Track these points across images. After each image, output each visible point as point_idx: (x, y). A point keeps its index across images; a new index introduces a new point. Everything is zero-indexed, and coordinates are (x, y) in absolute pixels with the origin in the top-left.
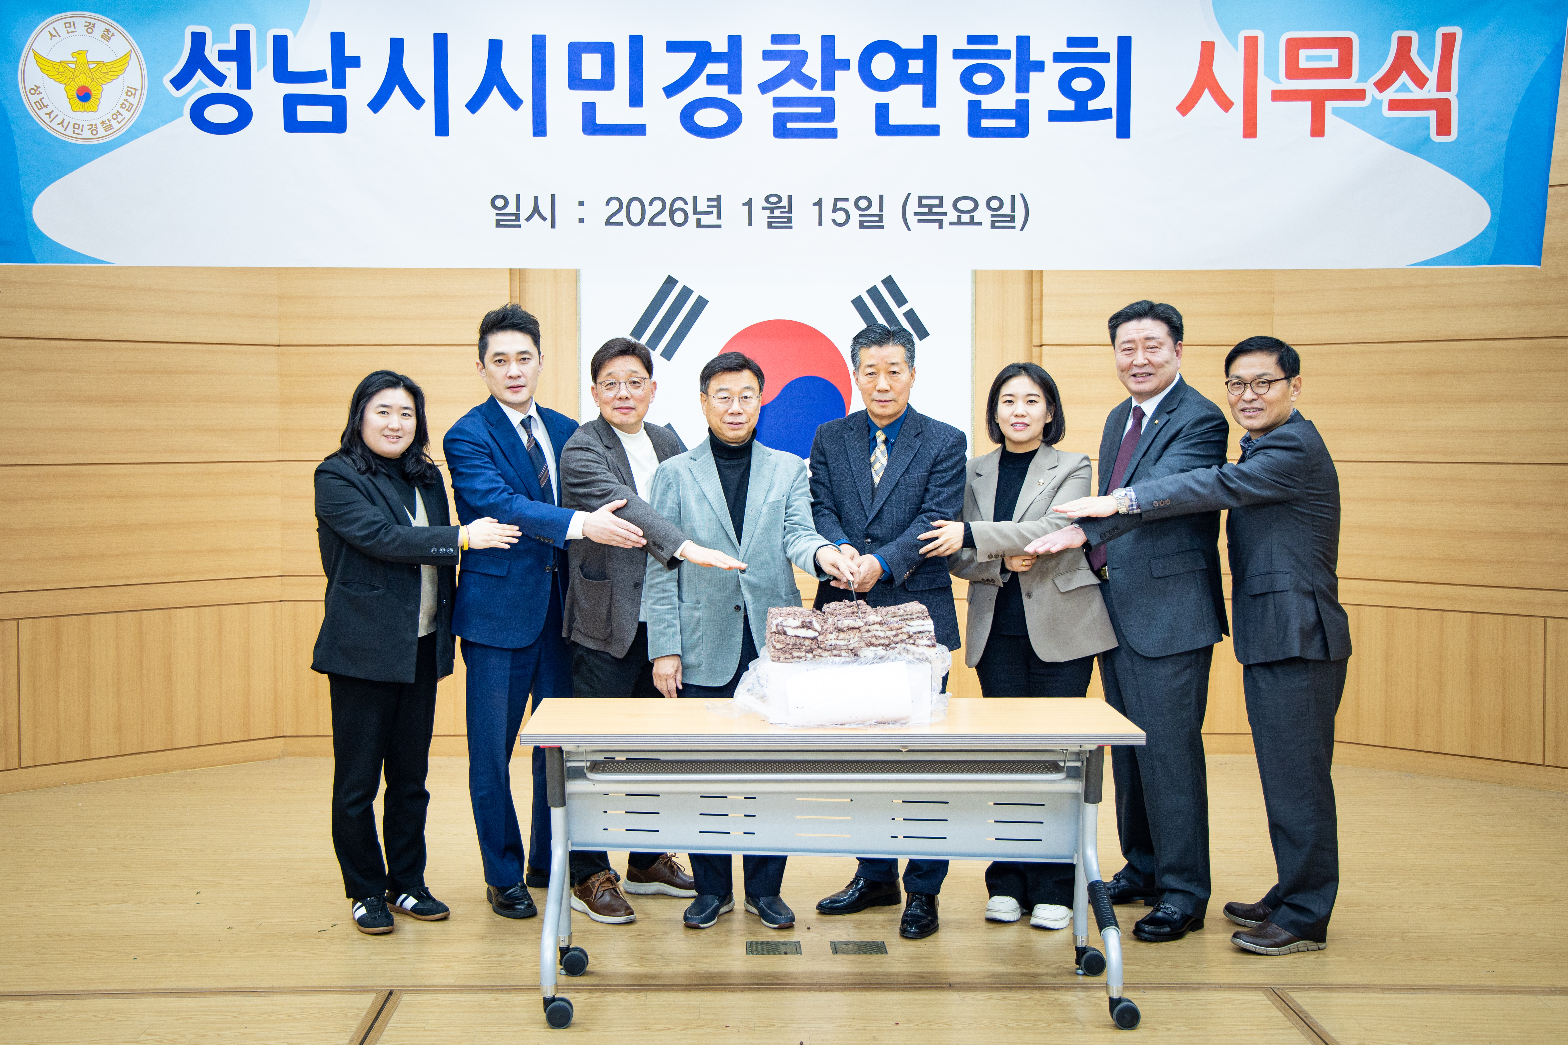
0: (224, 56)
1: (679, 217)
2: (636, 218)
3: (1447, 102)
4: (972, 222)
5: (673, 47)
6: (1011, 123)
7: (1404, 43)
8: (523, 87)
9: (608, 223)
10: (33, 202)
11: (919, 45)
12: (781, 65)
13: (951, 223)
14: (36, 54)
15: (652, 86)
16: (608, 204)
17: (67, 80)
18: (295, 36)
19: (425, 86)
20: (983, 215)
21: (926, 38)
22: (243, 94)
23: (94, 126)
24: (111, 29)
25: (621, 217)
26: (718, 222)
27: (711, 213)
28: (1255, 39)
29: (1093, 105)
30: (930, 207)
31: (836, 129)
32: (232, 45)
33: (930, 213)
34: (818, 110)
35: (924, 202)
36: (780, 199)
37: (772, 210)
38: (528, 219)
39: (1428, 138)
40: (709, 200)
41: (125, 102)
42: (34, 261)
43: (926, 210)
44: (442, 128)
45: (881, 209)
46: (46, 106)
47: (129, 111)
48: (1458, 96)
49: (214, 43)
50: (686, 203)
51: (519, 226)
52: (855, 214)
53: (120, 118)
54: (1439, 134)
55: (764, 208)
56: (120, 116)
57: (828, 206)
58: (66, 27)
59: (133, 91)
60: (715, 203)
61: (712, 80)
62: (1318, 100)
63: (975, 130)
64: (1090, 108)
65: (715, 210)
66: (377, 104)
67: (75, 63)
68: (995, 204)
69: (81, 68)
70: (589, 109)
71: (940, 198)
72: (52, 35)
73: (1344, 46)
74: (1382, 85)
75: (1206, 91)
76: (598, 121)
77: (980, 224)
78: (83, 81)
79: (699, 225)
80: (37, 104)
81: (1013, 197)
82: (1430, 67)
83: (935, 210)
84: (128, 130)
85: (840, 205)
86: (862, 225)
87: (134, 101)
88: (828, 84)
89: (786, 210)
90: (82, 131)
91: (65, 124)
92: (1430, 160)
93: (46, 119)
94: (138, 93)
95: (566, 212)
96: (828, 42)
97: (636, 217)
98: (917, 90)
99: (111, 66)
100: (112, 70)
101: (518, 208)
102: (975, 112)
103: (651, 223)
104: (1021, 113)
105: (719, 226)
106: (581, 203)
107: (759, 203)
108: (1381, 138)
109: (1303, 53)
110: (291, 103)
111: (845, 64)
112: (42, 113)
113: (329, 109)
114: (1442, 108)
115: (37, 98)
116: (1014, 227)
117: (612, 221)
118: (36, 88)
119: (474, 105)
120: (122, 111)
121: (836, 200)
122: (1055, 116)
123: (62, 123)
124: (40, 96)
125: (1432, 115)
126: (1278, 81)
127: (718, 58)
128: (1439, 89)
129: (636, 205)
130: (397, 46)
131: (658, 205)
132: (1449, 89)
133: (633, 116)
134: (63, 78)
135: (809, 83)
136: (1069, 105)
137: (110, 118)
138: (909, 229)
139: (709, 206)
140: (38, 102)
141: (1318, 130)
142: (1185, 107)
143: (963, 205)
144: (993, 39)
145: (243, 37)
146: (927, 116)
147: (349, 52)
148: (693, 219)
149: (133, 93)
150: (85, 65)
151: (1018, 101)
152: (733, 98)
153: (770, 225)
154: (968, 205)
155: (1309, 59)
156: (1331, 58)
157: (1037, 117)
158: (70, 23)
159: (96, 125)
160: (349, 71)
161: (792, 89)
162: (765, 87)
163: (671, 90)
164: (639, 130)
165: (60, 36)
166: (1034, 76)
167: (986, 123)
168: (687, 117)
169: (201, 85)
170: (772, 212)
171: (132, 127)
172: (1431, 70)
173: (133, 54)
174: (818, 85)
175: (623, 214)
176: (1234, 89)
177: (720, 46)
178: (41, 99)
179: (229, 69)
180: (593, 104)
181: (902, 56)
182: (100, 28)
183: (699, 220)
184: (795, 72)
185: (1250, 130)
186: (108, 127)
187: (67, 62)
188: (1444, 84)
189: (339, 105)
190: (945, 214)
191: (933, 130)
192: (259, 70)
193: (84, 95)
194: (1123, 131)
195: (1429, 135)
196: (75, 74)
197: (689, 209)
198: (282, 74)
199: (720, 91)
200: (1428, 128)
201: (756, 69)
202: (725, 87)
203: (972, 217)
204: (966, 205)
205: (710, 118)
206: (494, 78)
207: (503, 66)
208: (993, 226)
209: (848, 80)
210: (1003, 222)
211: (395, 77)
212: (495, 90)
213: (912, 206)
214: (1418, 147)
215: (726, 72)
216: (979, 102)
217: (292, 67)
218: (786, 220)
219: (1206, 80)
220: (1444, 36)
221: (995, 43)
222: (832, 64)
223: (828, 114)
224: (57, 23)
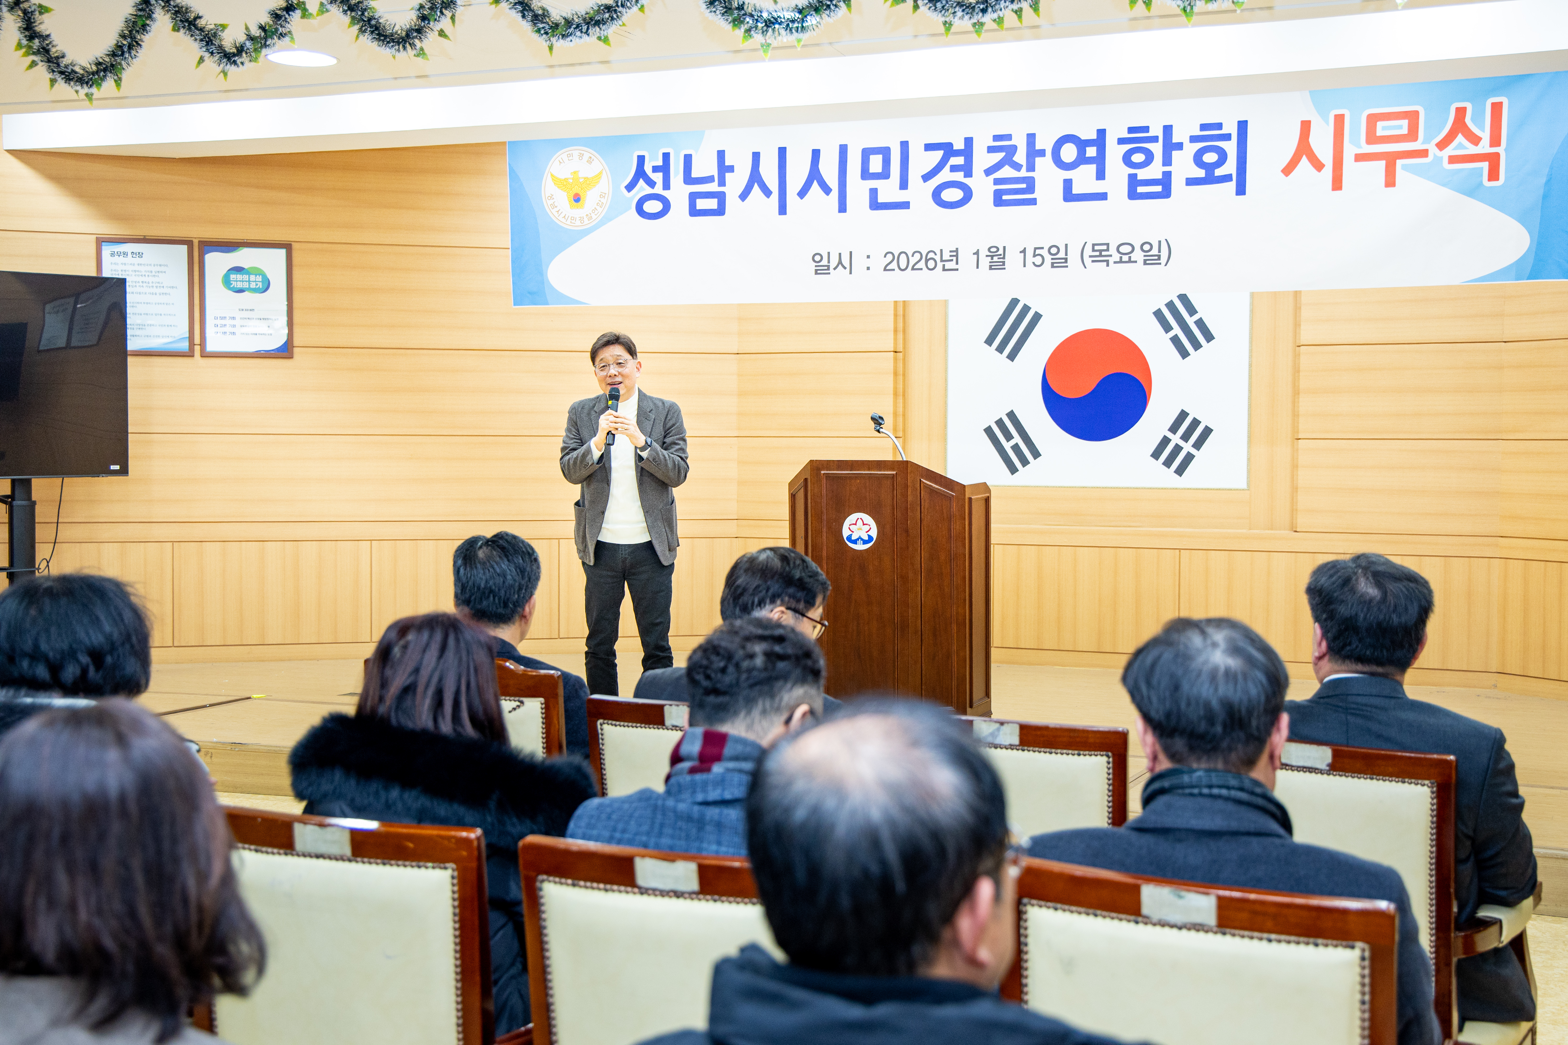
0: (655, 169)
1: (931, 264)
2: (903, 266)
3: (1497, 155)
4: (1130, 261)
5: (929, 147)
6: (1158, 189)
7: (1461, 112)
8: (832, 181)
9: (885, 270)
10: (547, 267)
11: (1094, 136)
12: (1000, 156)
13: (1115, 262)
14: (551, 174)
15: (914, 175)
16: (885, 257)
17: (568, 190)
18: (696, 154)
19: (772, 183)
20: (1138, 255)
21: (1099, 131)
22: (665, 193)
24: (592, 156)
25: (894, 265)
26: (956, 267)
27: (952, 260)
28: (1342, 116)
29: (1219, 172)
30: (1101, 251)
31: (1036, 199)
32: (660, 163)
33: (1101, 255)
34: (1024, 186)
35: (1096, 248)
36: (998, 249)
37: (992, 257)
38: (835, 269)
39: (1481, 184)
40: (951, 251)
41: (599, 202)
42: (547, 304)
43: (1098, 253)
44: (783, 210)
45: (1066, 254)
46: (556, 207)
47: (602, 207)
48: (1506, 150)
49: (649, 162)
50: (936, 254)
51: (829, 273)
52: (1048, 258)
53: (596, 212)
54: (1490, 180)
55: (987, 256)
57: (1030, 253)
58: (568, 157)
59: (604, 195)
60: (955, 254)
61: (954, 169)
63: (1133, 195)
64: (1216, 175)
65: (954, 258)
66: (744, 196)
67: (572, 179)
68: (1147, 247)
69: (575, 182)
70: (874, 192)
71: (1108, 245)
72: (560, 163)
73: (1413, 117)
74: (1441, 145)
75: (1304, 157)
76: (879, 201)
77: (1136, 262)
78: (576, 190)
79: (944, 270)
80: (551, 205)
81: (1160, 242)
82: (1483, 129)
83: (1103, 253)
84: (601, 219)
85: (1038, 252)
86: (1053, 267)
87: (605, 201)
88: (1031, 167)
89: (1002, 257)
90: (576, 221)
91: (566, 217)
92: (1482, 200)
93: (556, 215)
95: (859, 263)
96: (1031, 138)
97: (903, 263)
98: (1092, 168)
99: (592, 179)
100: (593, 182)
101: (829, 262)
102: (1133, 182)
103: (913, 269)
104: (1166, 181)
105: (957, 270)
106: (868, 257)
107: (984, 252)
108: (1444, 185)
109: (1379, 125)
110: (693, 197)
111: (1042, 153)
113: (716, 200)
114: (1493, 160)
115: (551, 202)
116: (1160, 264)
117: (887, 268)
118: (551, 196)
119: (802, 193)
120: (598, 208)
121: (1036, 249)
122: (1191, 182)
123: (564, 217)
124: (553, 201)
125: (1485, 165)
126: (1360, 147)
127: (958, 153)
128: (1491, 146)
129: (903, 258)
130: (756, 156)
131: (917, 256)
132: (1499, 145)
133: (901, 196)
134: (565, 189)
135: (1017, 167)
136: (1201, 173)
137: (591, 213)
138: (1085, 268)
139: (951, 256)
141: (1390, 182)
142: (1288, 170)
143: (1122, 249)
144: (1146, 129)
145: (666, 156)
146: (1098, 187)
147: (728, 163)
148: (940, 265)
150: (577, 180)
151: (1164, 172)
152: (967, 181)
153: (991, 268)
154: (1128, 249)
155: (1384, 128)
157: (1177, 183)
158: (570, 154)
159: (583, 217)
160: (727, 175)
161: (1007, 172)
162: (988, 172)
163: (926, 177)
164: (905, 205)
165: (564, 163)
166: (1175, 154)
167: (1141, 189)
168: (937, 194)
169: (642, 189)
170: (992, 259)
172: (1484, 131)
173: (604, 171)
174: (1024, 168)
175: (895, 264)
176: (1325, 154)
177: (959, 145)
178: (553, 203)
179: (658, 177)
180: (877, 189)
181: (1082, 144)
183: (944, 266)
184: (1009, 161)
185: (1337, 184)
186: (590, 218)
187: (568, 179)
188: (1495, 141)
189: (721, 197)
190: (1111, 256)
191: (1103, 196)
192: (675, 177)
193: (577, 199)
194: (1241, 190)
195: (1482, 182)
196: (572, 186)
197: (938, 258)
198: (689, 179)
199: (959, 176)
200: (1482, 175)
201: (982, 159)
202: (962, 173)
203: (1130, 258)
204: (1125, 249)
205: (952, 195)
206: (814, 175)
207: (820, 166)
208: (1145, 263)
209: (1044, 164)
210: (1152, 260)
211: (755, 178)
212: (815, 183)
213: (1088, 251)
214: (1472, 191)
215: (962, 163)
216: (1136, 175)
217: (694, 174)
218: (1001, 264)
219: (1304, 149)
220: (1493, 104)
221: (1148, 132)
222: (1034, 153)
223: (1031, 188)
224: (562, 154)
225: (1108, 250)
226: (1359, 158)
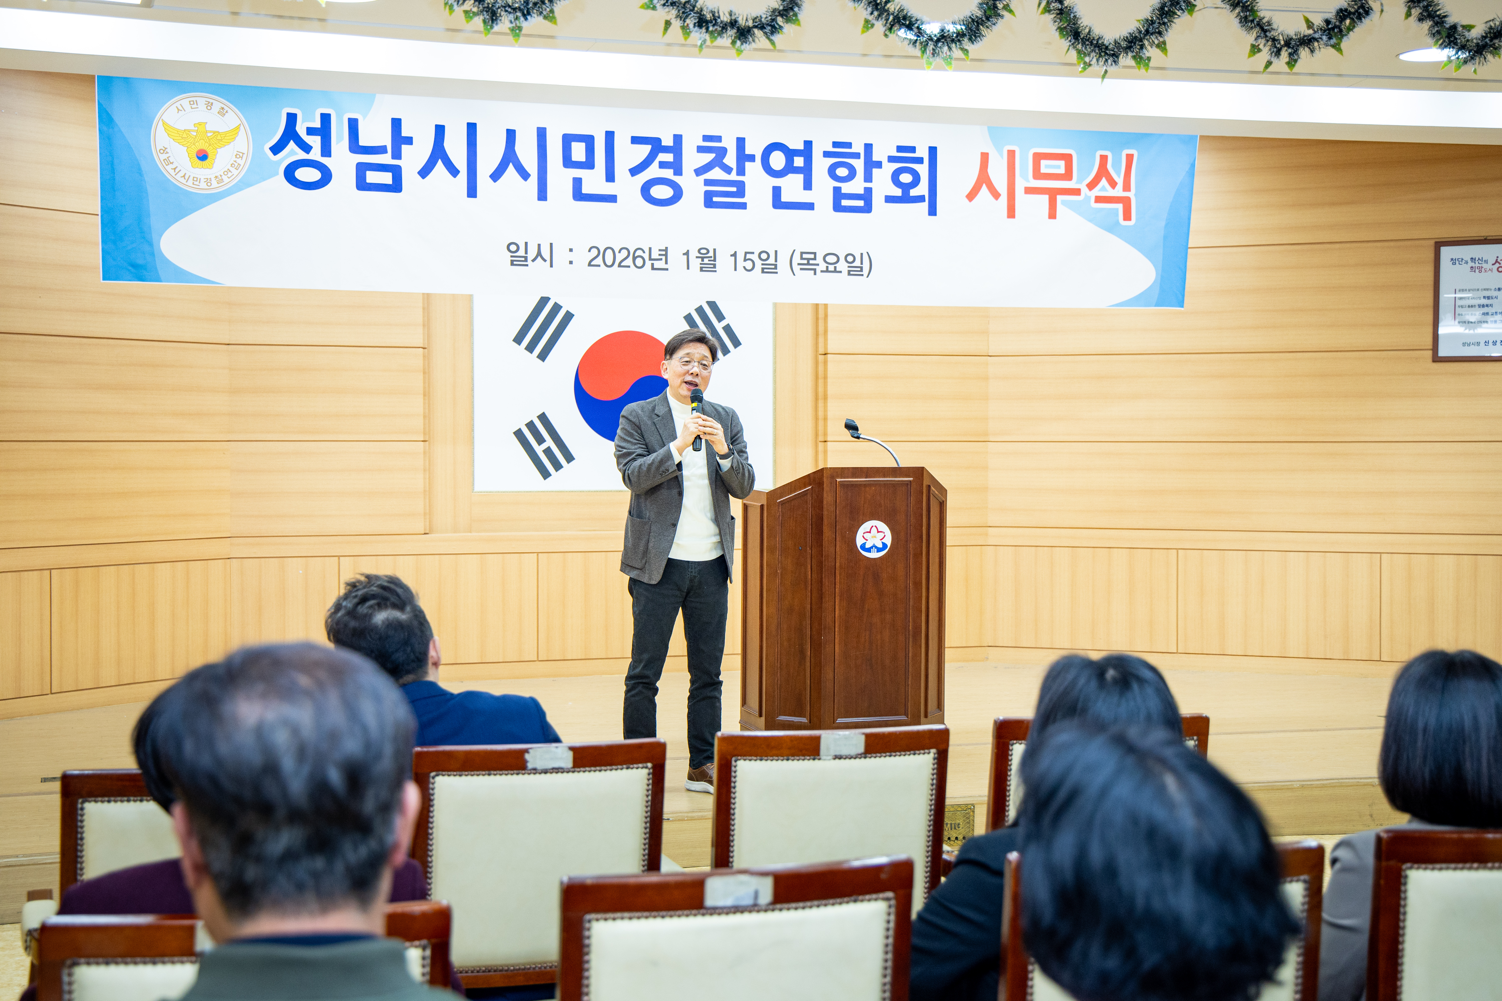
0: (310, 131)
1: (639, 262)
2: (609, 263)
3: (1129, 199)
4: (835, 271)
5: (636, 140)
6: (860, 203)
7: (1104, 159)
8: (531, 164)
9: (590, 265)
10: (161, 236)
11: (801, 147)
12: (709, 157)
13: (822, 271)
14: (164, 123)
15: (621, 168)
16: (589, 251)
17: (189, 144)
18: (364, 119)
20: (842, 266)
21: (805, 142)
22: (325, 161)
23: (209, 180)
24: (225, 107)
25: (599, 261)
26: (665, 266)
27: (661, 259)
28: (1014, 152)
29: (913, 192)
30: (808, 260)
31: (745, 204)
32: (317, 124)
33: (808, 264)
34: (734, 189)
35: (805, 256)
36: (708, 252)
38: (533, 260)
39: (1118, 222)
40: (660, 250)
41: (234, 163)
42: (161, 281)
43: (805, 262)
44: (472, 192)
45: (776, 261)
46: (172, 163)
47: (237, 170)
48: (1135, 195)
49: (303, 122)
50: (644, 252)
51: (527, 265)
52: (758, 263)
53: (230, 174)
54: (1125, 219)
55: (697, 257)
56: (230, 173)
57: (740, 257)
58: (190, 104)
59: (241, 155)
60: (664, 253)
61: (663, 165)
62: (1053, 194)
63: (838, 207)
64: (911, 194)
65: (664, 258)
66: (424, 172)
67: (196, 131)
68: (850, 259)
69: (201, 136)
70: (577, 183)
71: (815, 254)
72: (179, 110)
73: (1067, 158)
74: (1091, 186)
75: (984, 185)
76: (584, 191)
77: (841, 272)
78: (202, 145)
79: (653, 268)
80: (165, 161)
81: (862, 254)
82: (1119, 176)
83: (811, 262)
84: (236, 183)
85: (749, 256)
86: (763, 272)
87: (242, 162)
88: (741, 171)
89: (712, 259)
90: (200, 182)
91: (187, 177)
92: (1119, 236)
93: (172, 172)
94: (245, 156)
95: (561, 256)
96: (741, 142)
97: (609, 260)
98: (800, 178)
99: (224, 135)
100: (225, 138)
101: (526, 253)
102: (838, 194)
103: (620, 266)
104: (867, 196)
105: (667, 269)
106: (571, 250)
107: (694, 254)
108: (1090, 221)
109: (1043, 163)
110: (362, 169)
111: (752, 158)
112: (169, 168)
113: (390, 175)
114: (1126, 202)
115: (165, 156)
116: (862, 275)
117: (592, 263)
118: (164, 149)
119: (496, 176)
120: (232, 169)
121: (746, 253)
122: (889, 199)
123: (184, 176)
124: (168, 155)
125: (1120, 207)
126: (1028, 181)
127: (666, 150)
128: (1124, 190)
129: (609, 253)
130: (440, 130)
131: (624, 253)
132: (1129, 190)
133: (607, 189)
134: (186, 142)
135: (728, 170)
136: (898, 192)
137: (222, 174)
138: (794, 275)
139: (660, 255)
140: (166, 159)
141: (1052, 215)
142: (971, 196)
143: (829, 259)
144: (849, 145)
145: (326, 119)
146: (805, 197)
147: (404, 133)
148: (648, 263)
149: (241, 156)
150: (204, 134)
151: (865, 189)
152: (677, 179)
153: (701, 270)
154: (834, 259)
155: (1047, 166)
156: (1059, 167)
157: (878, 200)
158: (193, 101)
159: (211, 179)
160: (404, 147)
161: (717, 174)
162: (699, 172)
163: (635, 171)
164: (612, 199)
165: (185, 111)
166: (875, 171)
167: (845, 203)
168: (645, 190)
169: (292, 153)
170: (703, 260)
171: (239, 181)
172: (1119, 177)
173: (242, 127)
174: (734, 172)
175: (600, 259)
176: (1001, 186)
177: (668, 141)
178: (168, 158)
179: (315, 142)
180: (580, 179)
181: (790, 154)
182: (217, 106)
183: (653, 264)
184: (719, 162)
185: (1011, 213)
186: (220, 180)
187: (189, 131)
188: (1127, 187)
189: (396, 172)
190: (818, 265)
191: (810, 206)
192: (337, 144)
193: (202, 156)
194: (933, 211)
195: (1118, 220)
196: (196, 140)
197: (646, 256)
198: (355, 147)
199: (668, 173)
200: (1117, 215)
201: (692, 159)
202: (672, 171)
203: (835, 267)
204: (831, 259)
205: (661, 192)
206: (510, 157)
207: (517, 148)
208: (849, 274)
209: (754, 169)
210: (855, 271)
211: (438, 153)
212: (511, 166)
213: (797, 259)
214: (1112, 228)
215: (672, 160)
216: (840, 188)
217: (363, 142)
218: (712, 266)
219: (983, 179)
220: (1127, 155)
221: (851, 148)
222: (743, 158)
223: (741, 193)
224: (183, 101)
225: (815, 259)
226: (1029, 191)
